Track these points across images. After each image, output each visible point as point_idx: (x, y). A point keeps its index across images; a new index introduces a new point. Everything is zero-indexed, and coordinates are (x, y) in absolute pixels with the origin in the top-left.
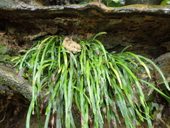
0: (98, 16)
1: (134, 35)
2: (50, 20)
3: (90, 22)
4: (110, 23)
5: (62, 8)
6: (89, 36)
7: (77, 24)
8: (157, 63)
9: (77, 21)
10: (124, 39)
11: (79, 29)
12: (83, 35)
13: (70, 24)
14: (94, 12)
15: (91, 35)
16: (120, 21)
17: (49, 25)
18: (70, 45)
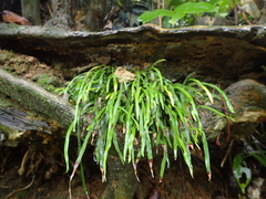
0: (153, 39)
1: (200, 65)
2: (102, 48)
3: (147, 48)
4: (168, 48)
5: (115, 32)
6: (146, 65)
7: (132, 50)
8: (228, 94)
9: (132, 47)
10: (189, 69)
11: (134, 58)
12: (139, 65)
13: (124, 51)
14: (149, 34)
15: (149, 65)
16: (179, 44)
17: (101, 54)
18: (123, 75)
